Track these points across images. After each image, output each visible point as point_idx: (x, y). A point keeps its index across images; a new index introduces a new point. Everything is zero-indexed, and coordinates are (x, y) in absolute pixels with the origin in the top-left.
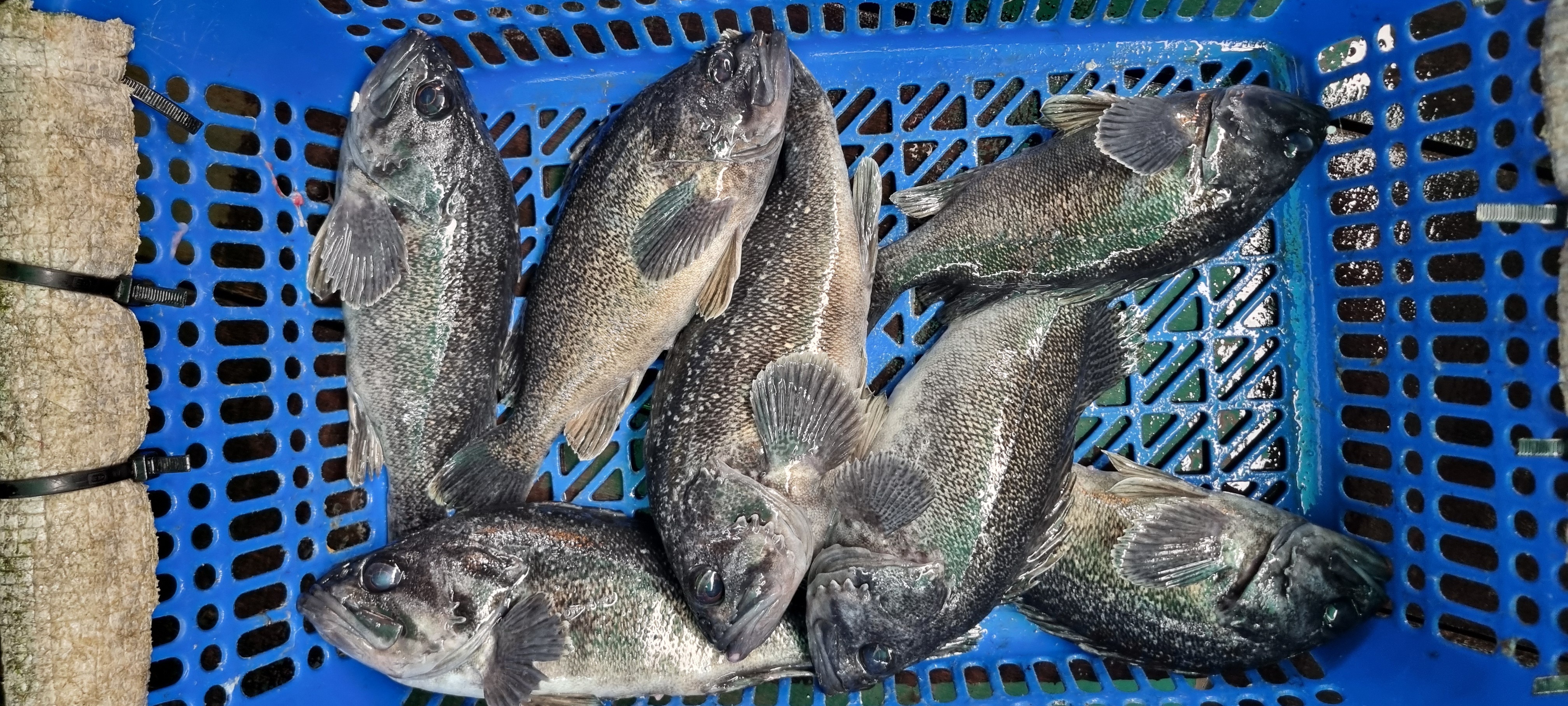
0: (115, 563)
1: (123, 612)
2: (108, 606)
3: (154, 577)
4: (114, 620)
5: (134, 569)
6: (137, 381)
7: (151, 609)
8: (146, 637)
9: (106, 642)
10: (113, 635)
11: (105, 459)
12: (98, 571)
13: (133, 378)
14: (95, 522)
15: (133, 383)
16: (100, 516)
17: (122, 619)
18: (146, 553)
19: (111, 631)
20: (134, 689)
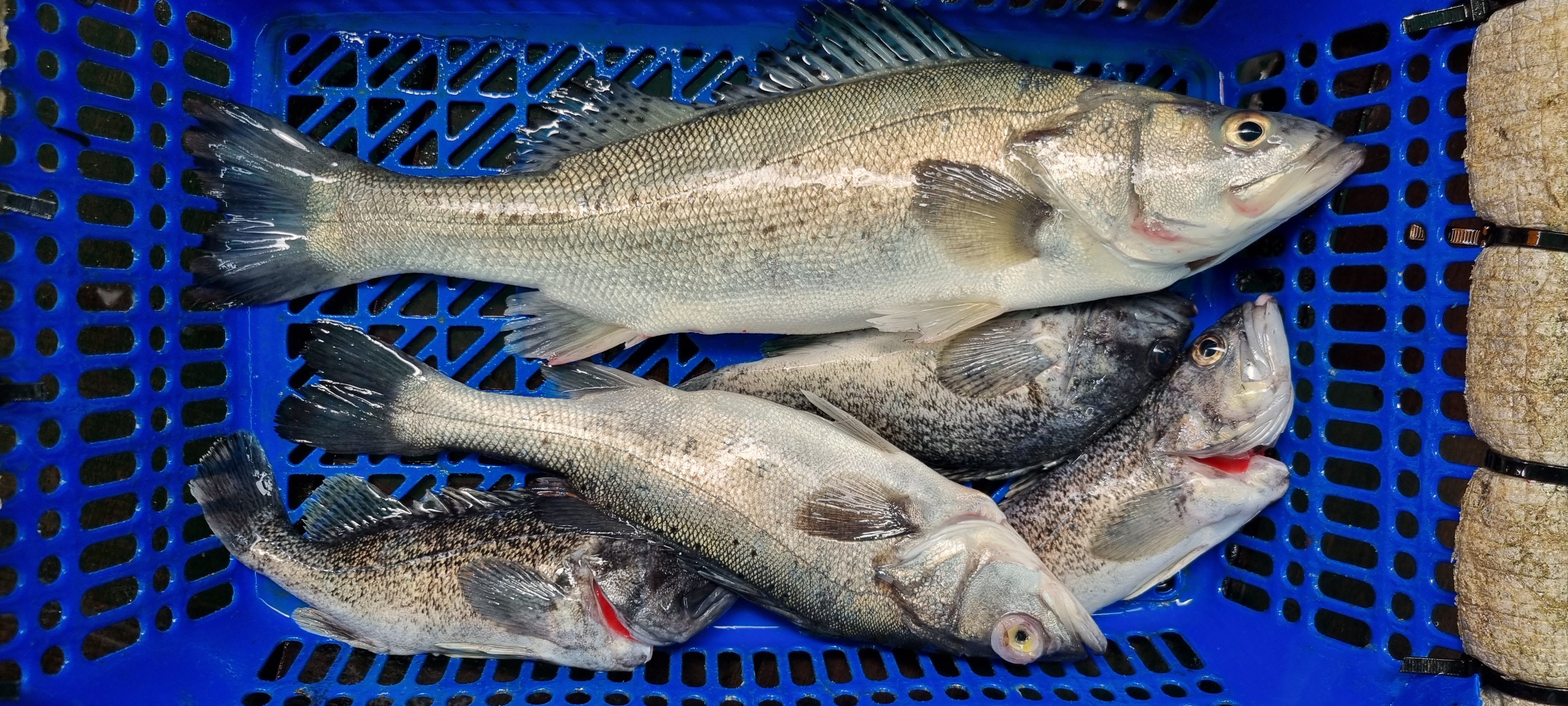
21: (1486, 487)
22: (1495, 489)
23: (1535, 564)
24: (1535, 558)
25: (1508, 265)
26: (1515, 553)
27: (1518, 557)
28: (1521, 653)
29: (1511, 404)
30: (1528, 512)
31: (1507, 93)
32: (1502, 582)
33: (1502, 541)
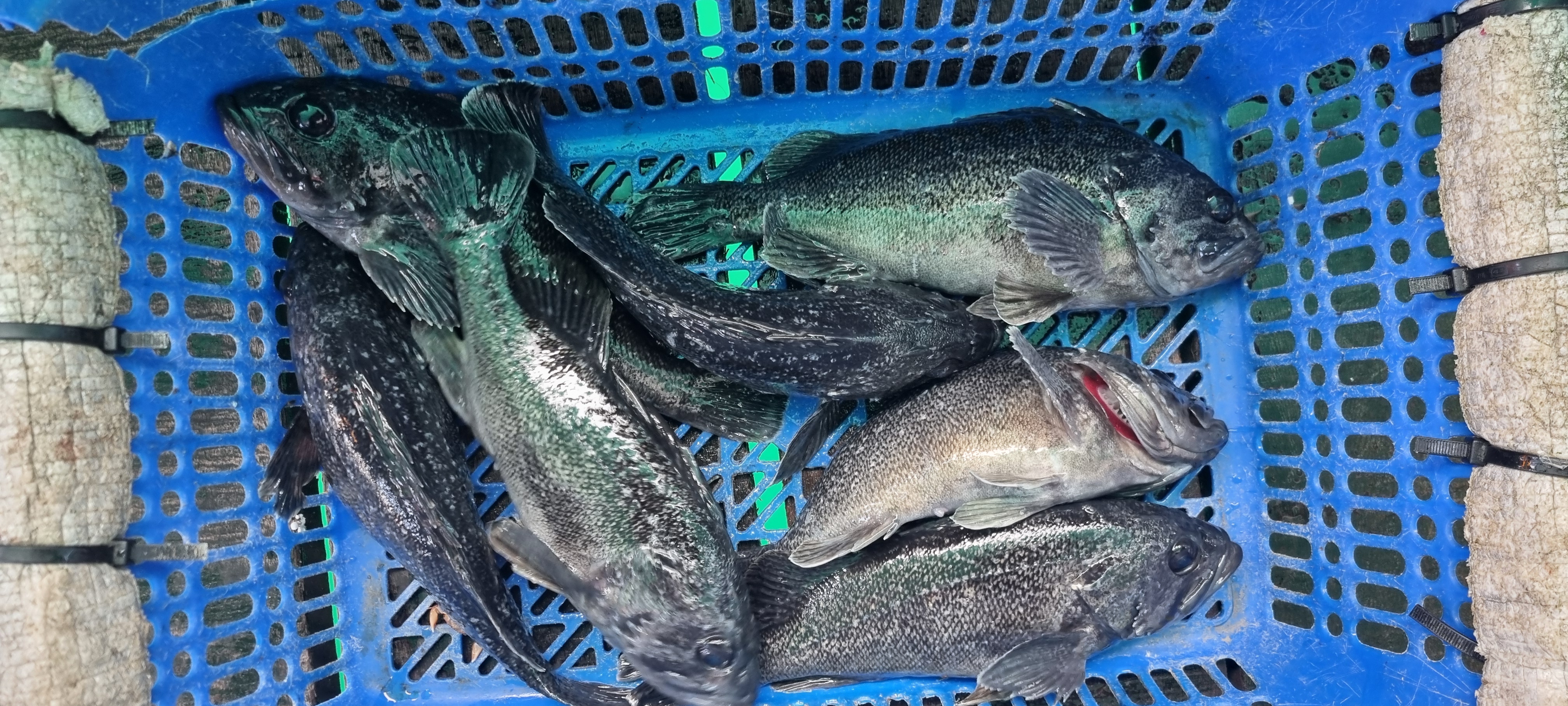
0: (1479, 188)
1: (1469, 140)
2: (1483, 146)
3: (1441, 175)
4: (1477, 132)
5: (1461, 182)
6: (1465, 364)
7: (1441, 144)
8: (1447, 116)
9: (1483, 110)
10: (1478, 118)
11: (1493, 288)
12: (1494, 179)
13: (1469, 367)
14: (1499, 227)
15: (1469, 361)
16: (1495, 232)
17: (1468, 133)
18: (1451, 197)
19: (1479, 122)
20: (1456, 66)
21: (100, 312)
22: (91, 310)
23: (48, 243)
24: (49, 249)
25: (98, 525)
26: (67, 252)
27: (64, 247)
28: (49, 157)
29: (83, 394)
30: (59, 292)
31: (114, 691)
32: (75, 222)
33: (80, 262)
